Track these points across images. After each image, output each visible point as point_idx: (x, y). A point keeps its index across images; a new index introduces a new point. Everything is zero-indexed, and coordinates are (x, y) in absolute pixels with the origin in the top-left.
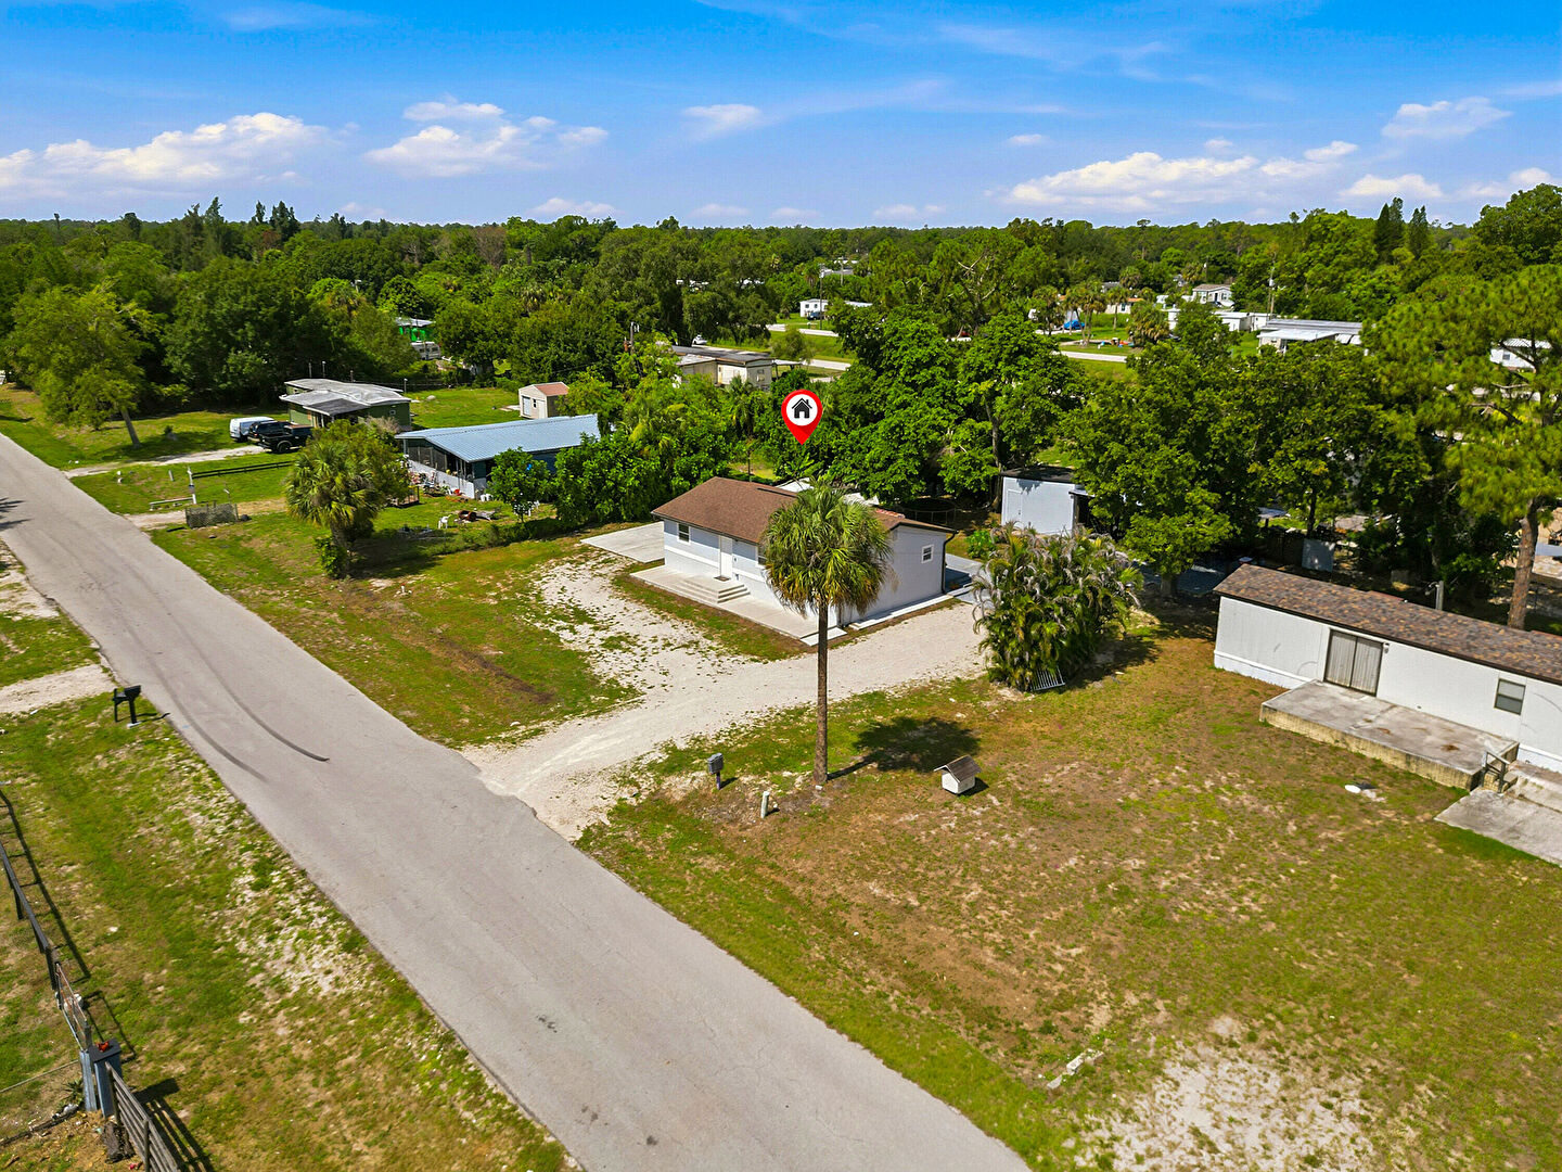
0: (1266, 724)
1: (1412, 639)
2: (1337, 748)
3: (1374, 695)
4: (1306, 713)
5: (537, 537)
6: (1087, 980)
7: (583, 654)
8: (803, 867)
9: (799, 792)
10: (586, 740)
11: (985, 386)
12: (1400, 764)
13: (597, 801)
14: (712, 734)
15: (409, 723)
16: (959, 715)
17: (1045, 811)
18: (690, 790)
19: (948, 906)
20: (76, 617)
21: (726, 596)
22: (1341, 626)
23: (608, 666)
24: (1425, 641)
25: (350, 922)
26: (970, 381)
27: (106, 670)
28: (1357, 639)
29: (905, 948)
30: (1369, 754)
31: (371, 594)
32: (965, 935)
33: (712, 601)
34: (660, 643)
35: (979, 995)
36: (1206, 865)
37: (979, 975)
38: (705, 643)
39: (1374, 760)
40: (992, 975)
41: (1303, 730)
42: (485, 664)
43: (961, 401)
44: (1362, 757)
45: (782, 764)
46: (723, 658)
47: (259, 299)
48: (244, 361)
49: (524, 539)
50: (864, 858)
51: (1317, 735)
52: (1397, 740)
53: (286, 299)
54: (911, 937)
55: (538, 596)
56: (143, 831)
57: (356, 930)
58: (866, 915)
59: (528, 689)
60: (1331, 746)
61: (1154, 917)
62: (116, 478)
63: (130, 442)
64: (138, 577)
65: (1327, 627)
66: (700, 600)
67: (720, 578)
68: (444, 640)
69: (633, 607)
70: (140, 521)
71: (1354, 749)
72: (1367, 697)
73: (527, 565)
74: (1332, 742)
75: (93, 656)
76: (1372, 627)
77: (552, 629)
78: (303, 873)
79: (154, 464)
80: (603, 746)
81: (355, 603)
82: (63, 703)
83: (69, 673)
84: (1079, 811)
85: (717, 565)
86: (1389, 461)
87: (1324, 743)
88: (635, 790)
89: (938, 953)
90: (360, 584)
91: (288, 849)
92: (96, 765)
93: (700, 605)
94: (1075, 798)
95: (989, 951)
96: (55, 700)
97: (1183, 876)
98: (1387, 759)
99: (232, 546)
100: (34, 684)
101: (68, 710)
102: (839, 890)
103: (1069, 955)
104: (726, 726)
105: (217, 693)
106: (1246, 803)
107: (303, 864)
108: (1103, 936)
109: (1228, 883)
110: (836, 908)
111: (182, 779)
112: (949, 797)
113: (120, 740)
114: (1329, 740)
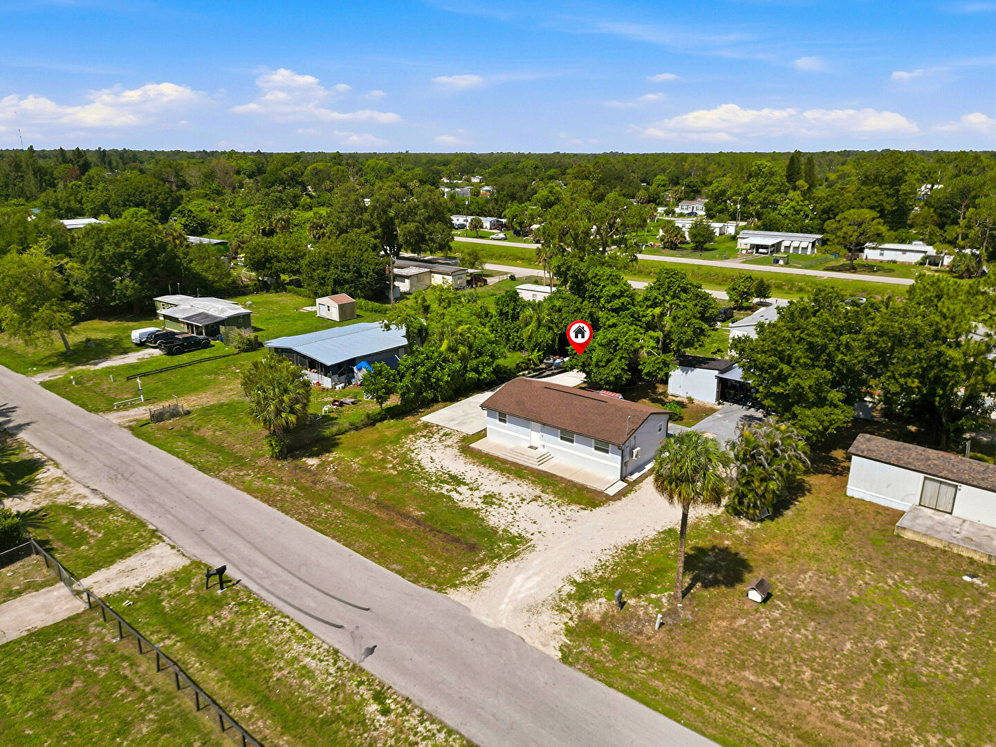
0: (898, 536)
1: (975, 483)
2: (945, 551)
3: (951, 513)
4: (923, 530)
5: (392, 418)
6: (901, 728)
7: (474, 510)
8: (699, 663)
9: (669, 610)
10: (519, 579)
11: (657, 311)
12: (985, 560)
13: (553, 626)
14: (591, 569)
15: (399, 572)
16: (727, 542)
17: (812, 609)
18: (602, 612)
19: (799, 685)
20: (124, 504)
21: (542, 460)
22: (931, 474)
23: (497, 519)
24: (983, 484)
25: (462, 737)
26: (648, 307)
27: (173, 547)
28: (941, 482)
29: (789, 717)
30: (965, 554)
31: (310, 471)
32: (818, 704)
33: (534, 465)
34: (518, 499)
36: (920, 640)
37: (840, 730)
38: (545, 497)
39: (968, 558)
40: (847, 731)
41: (923, 540)
42: (418, 522)
43: (644, 319)
44: (960, 556)
45: (647, 589)
46: (563, 508)
47: (135, 244)
48: (125, 285)
49: (386, 419)
50: (732, 654)
51: (932, 543)
52: (979, 545)
53: (151, 243)
54: (789, 709)
55: (419, 465)
56: (277, 675)
57: (468, 741)
58: (754, 695)
59: (457, 540)
60: (942, 550)
61: (910, 682)
62: (70, 382)
63: (65, 349)
64: (145, 467)
65: (922, 476)
66: (526, 464)
67: (530, 447)
68: (380, 504)
69: (483, 470)
70: (114, 417)
71: (955, 551)
72: (947, 515)
73: (396, 440)
74: (942, 547)
75: (155, 535)
76: (950, 476)
77: (444, 491)
78: (408, 700)
79: (92, 368)
80: (531, 583)
81: (302, 478)
82: (160, 578)
83: (148, 552)
84: (830, 608)
85: (529, 439)
87: (937, 548)
88: (569, 615)
89: (809, 718)
90: (298, 462)
91: (388, 682)
92: (212, 624)
93: (526, 468)
94: (823, 598)
95: (837, 713)
96: (154, 573)
97: (912, 649)
98: (976, 557)
99: (186, 434)
100: (131, 561)
101: (166, 582)
102: (729, 678)
103: (881, 711)
104: (596, 562)
105: (262, 560)
106: (917, 594)
107: (407, 694)
108: (893, 696)
109: (938, 652)
110: (732, 691)
111: (282, 632)
112: (755, 604)
113: (218, 604)
114: (940, 546)
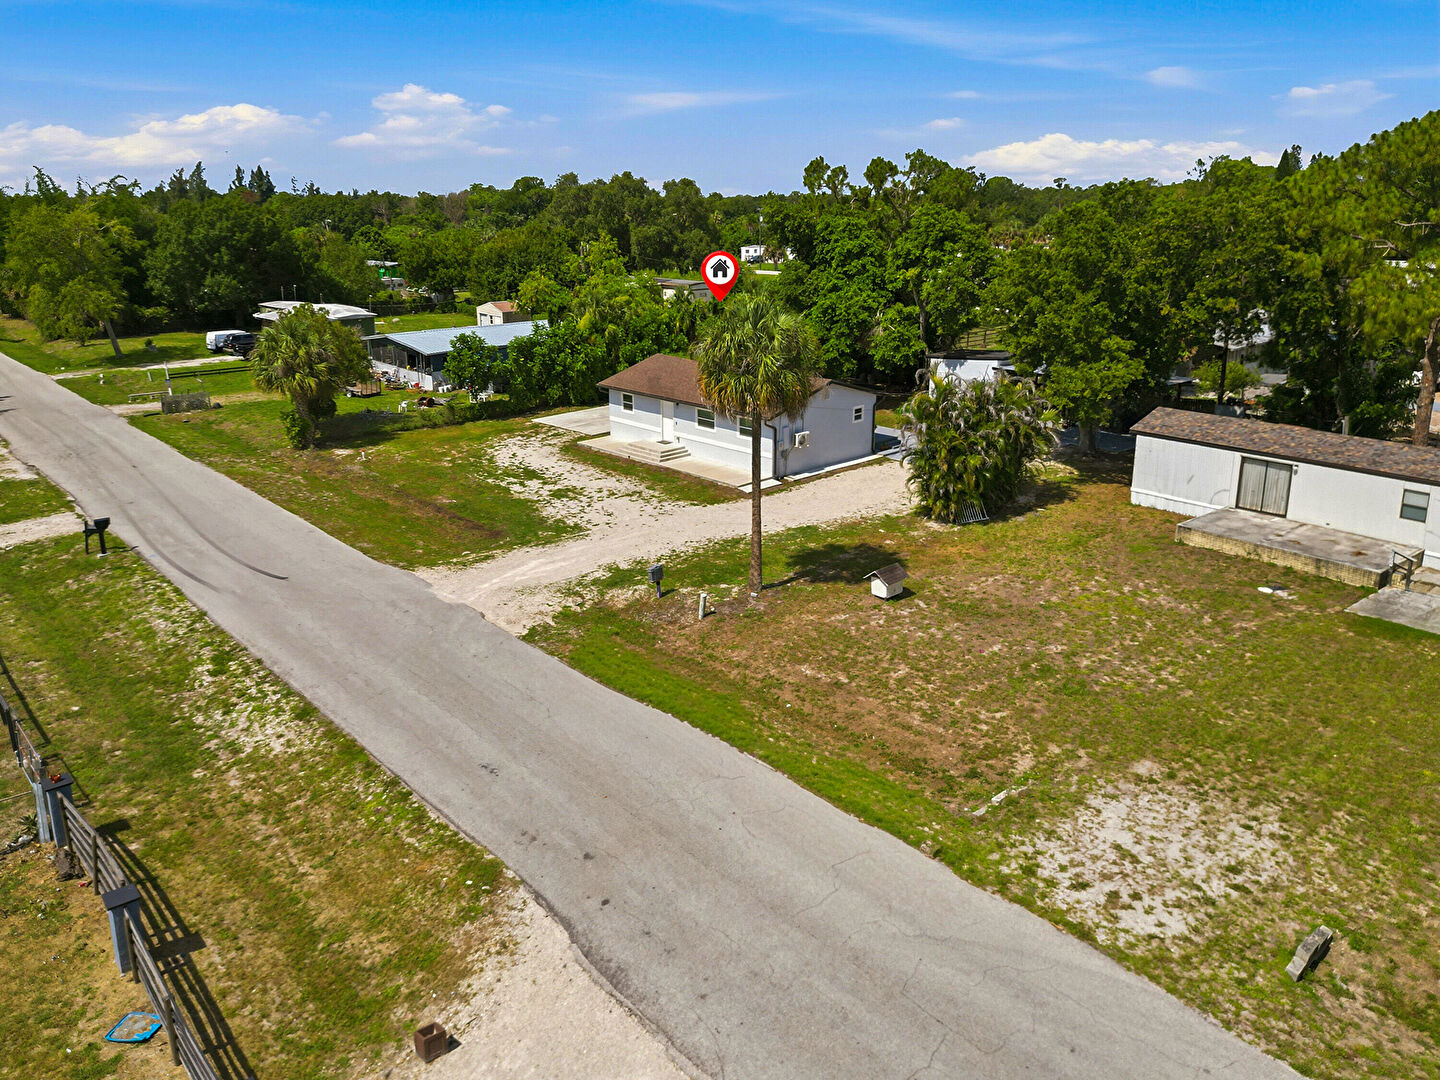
0: (1181, 543)
1: (1320, 458)
2: (1249, 560)
3: (1284, 516)
4: (1220, 531)
5: (491, 417)
6: (1011, 736)
7: (532, 501)
8: (738, 656)
9: (735, 599)
10: (533, 564)
11: (912, 272)
12: (1311, 569)
13: (544, 607)
14: (653, 558)
15: (365, 552)
16: (888, 542)
17: (971, 611)
18: (632, 599)
19: (878, 684)
20: (54, 478)
21: (667, 456)
22: (1250, 454)
23: (555, 510)
24: (1333, 459)
25: (302, 698)
26: (898, 268)
27: (79, 516)
28: (1267, 464)
29: (835, 715)
30: (1280, 562)
31: (333, 460)
32: (894, 703)
33: (655, 460)
34: (605, 493)
35: (906, 750)
36: (1125, 649)
37: (907, 734)
38: (647, 493)
39: (1285, 567)
40: (919, 733)
41: (1217, 545)
42: (439, 509)
43: (890, 287)
44: (1274, 565)
45: (719, 580)
46: (663, 503)
47: (234, 226)
48: (220, 284)
49: (479, 418)
50: (796, 647)
51: (1229, 549)
52: (1306, 549)
53: (259, 225)
54: (842, 708)
55: (491, 460)
56: (107, 635)
57: (310, 704)
58: (798, 691)
59: (480, 527)
60: (1243, 558)
61: (1076, 687)
62: (98, 380)
63: (114, 354)
64: (115, 449)
65: (1238, 456)
66: (644, 461)
67: (662, 442)
68: (400, 493)
69: (579, 467)
70: (118, 409)
71: (1265, 559)
72: (1277, 519)
73: (481, 438)
74: (1245, 554)
75: (69, 506)
76: (1281, 451)
77: (503, 484)
78: (259, 662)
79: (135, 369)
80: (549, 567)
81: (318, 468)
82: (37, 541)
83: (44, 519)
84: (1002, 611)
85: (660, 430)
86: (1296, 299)
87: (1237, 556)
88: (579, 600)
89: (867, 718)
90: (323, 453)
91: (245, 643)
92: (67, 587)
93: (644, 465)
94: (998, 601)
95: (916, 716)
96: (31, 538)
97: (1103, 657)
98: (1298, 566)
99: (205, 428)
100: (11, 527)
101: (42, 545)
102: (773, 672)
103: (994, 718)
104: (666, 552)
105: (184, 531)
106: (1163, 602)
107: (259, 655)
108: (1026, 703)
109: (1146, 661)
110: (770, 686)
111: (147, 595)
112: (878, 602)
113: (90, 567)
114: (1242, 553)
